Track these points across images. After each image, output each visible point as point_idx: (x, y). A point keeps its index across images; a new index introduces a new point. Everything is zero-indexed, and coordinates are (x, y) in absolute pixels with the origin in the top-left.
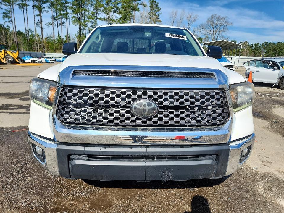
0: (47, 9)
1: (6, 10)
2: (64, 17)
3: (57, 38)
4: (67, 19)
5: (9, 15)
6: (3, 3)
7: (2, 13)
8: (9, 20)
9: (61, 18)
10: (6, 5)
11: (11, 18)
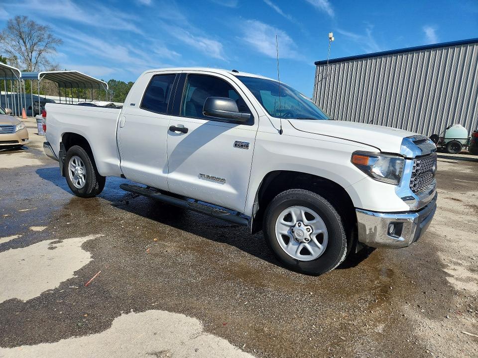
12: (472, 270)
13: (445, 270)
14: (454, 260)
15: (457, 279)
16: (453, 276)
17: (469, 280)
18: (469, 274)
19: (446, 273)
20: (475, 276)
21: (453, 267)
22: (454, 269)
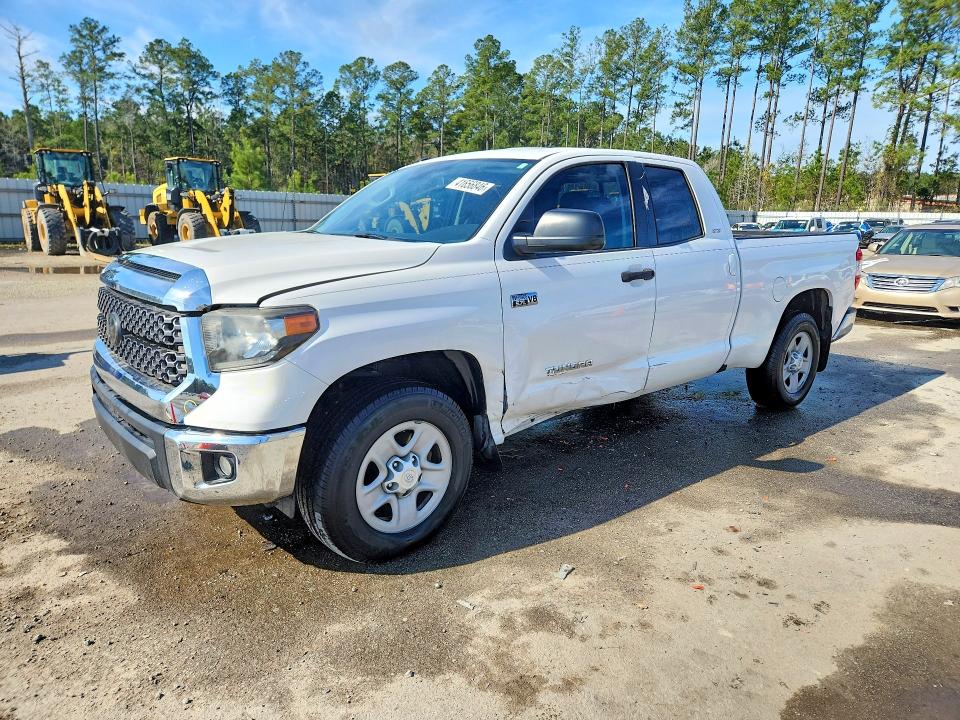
0: (802, 71)
1: (682, 95)
2: (849, 88)
3: (809, 161)
4: (856, 92)
5: (688, 107)
6: (681, 77)
7: (673, 104)
8: (687, 121)
9: (838, 93)
10: (686, 82)
11: (691, 117)
12: (28, 595)
13: (81, 557)
14: (84, 600)
15: (48, 552)
16: (59, 553)
17: (24, 566)
18: (29, 580)
19: (74, 553)
20: (14, 584)
21: (73, 575)
22: (66, 571)
